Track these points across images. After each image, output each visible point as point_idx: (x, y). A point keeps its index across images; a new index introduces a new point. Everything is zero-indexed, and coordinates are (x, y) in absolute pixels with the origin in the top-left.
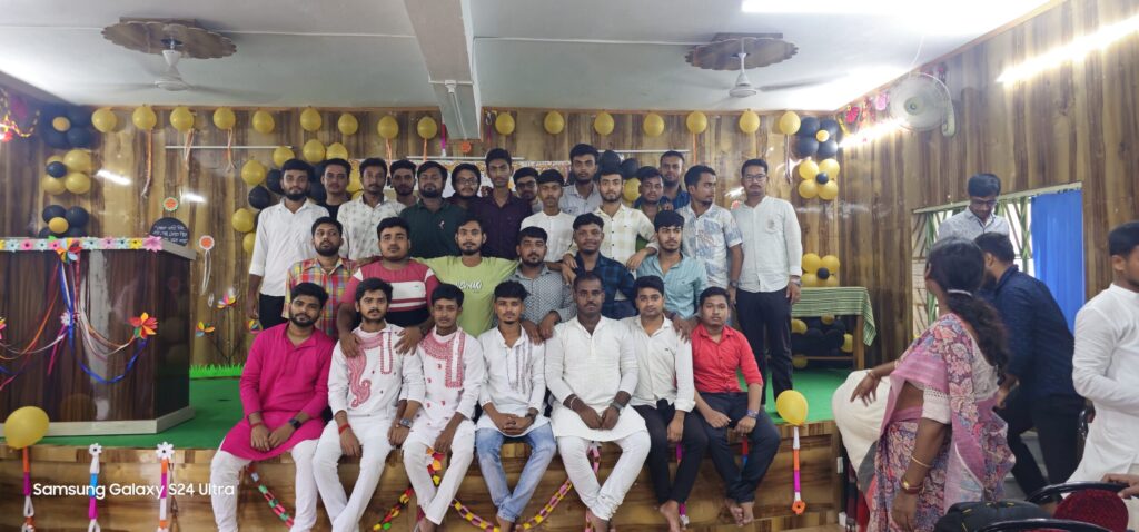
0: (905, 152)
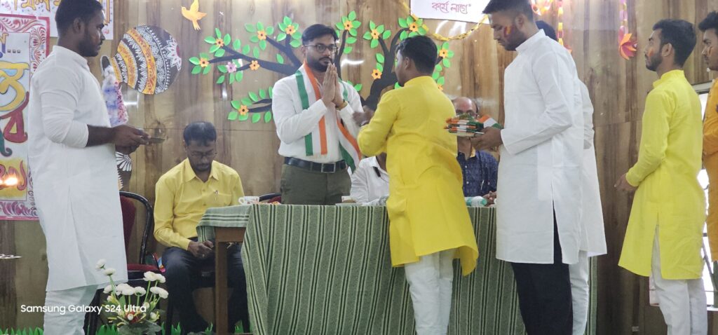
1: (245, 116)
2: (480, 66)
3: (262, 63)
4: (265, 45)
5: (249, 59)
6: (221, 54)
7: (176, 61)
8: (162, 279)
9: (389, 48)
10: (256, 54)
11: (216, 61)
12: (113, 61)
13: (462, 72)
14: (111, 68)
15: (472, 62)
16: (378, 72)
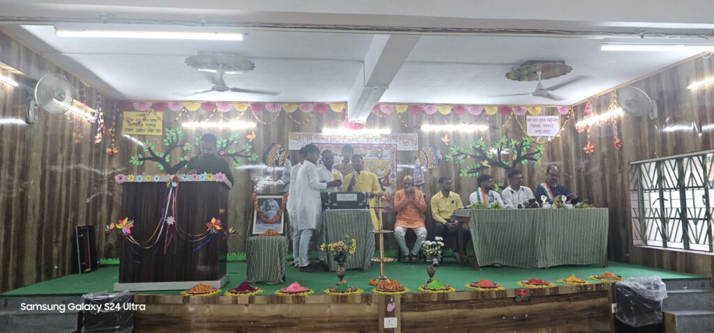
0: (623, 129)
1: (466, 175)
2: (555, 152)
3: (471, 156)
4: (472, 149)
5: (467, 155)
6: (456, 154)
7: (440, 156)
8: (442, 239)
9: (519, 148)
10: (469, 153)
11: (454, 156)
12: (418, 158)
13: (548, 155)
14: (418, 160)
15: (552, 152)
16: (515, 157)
